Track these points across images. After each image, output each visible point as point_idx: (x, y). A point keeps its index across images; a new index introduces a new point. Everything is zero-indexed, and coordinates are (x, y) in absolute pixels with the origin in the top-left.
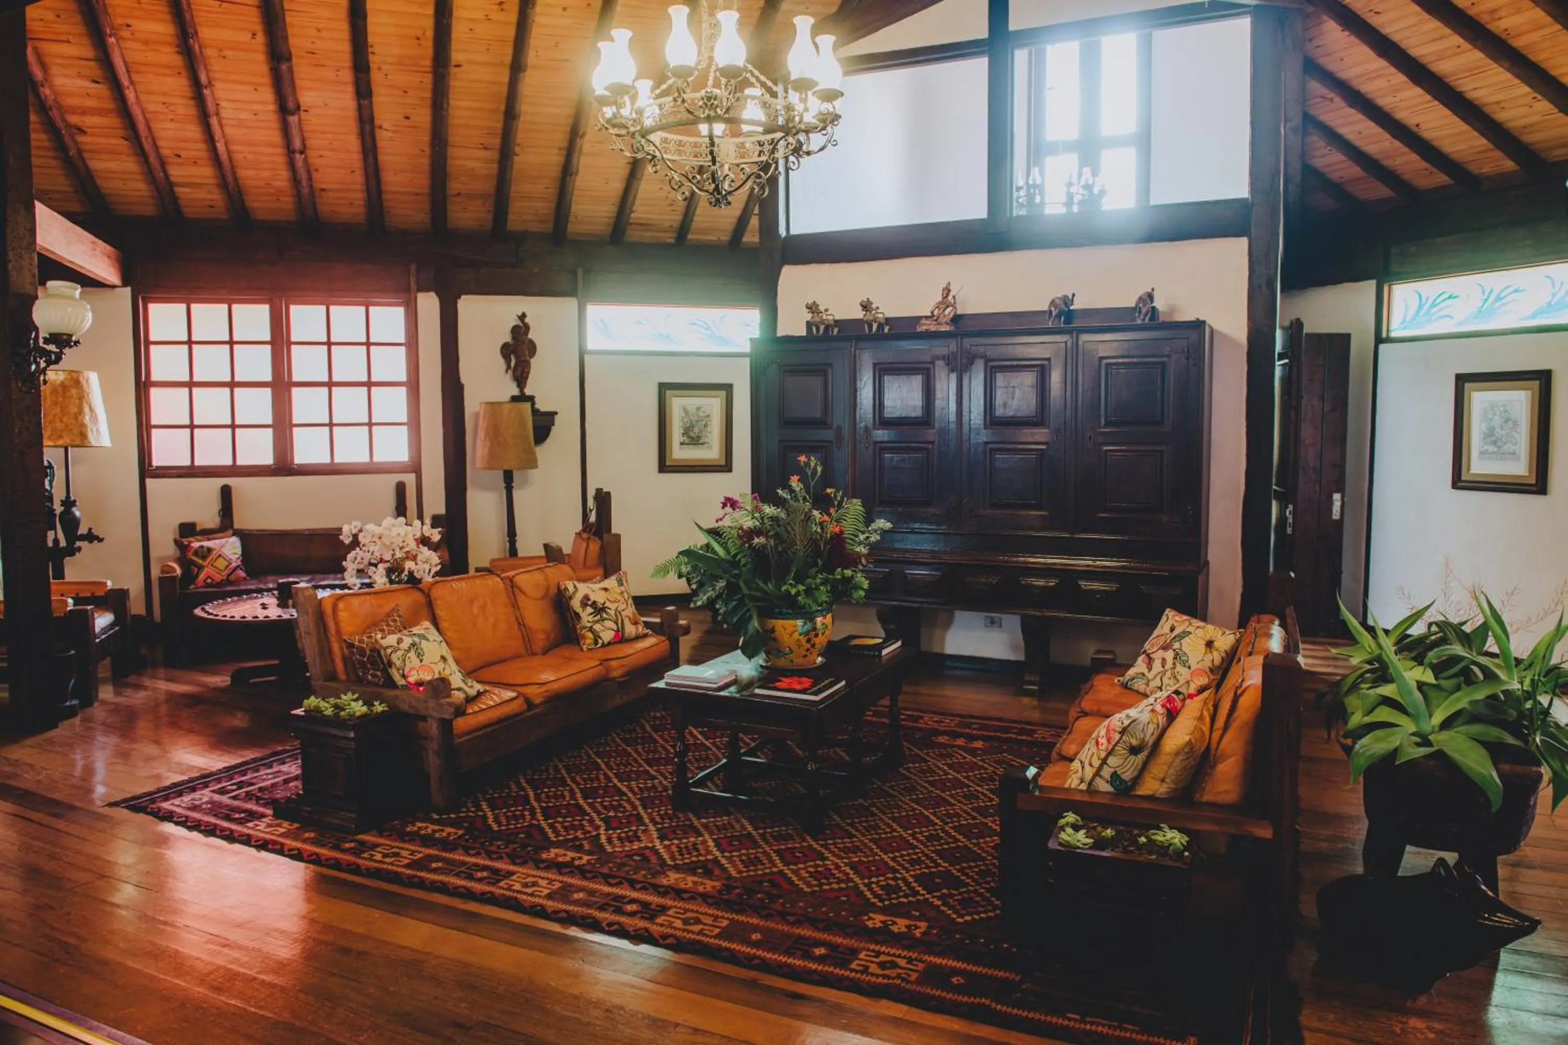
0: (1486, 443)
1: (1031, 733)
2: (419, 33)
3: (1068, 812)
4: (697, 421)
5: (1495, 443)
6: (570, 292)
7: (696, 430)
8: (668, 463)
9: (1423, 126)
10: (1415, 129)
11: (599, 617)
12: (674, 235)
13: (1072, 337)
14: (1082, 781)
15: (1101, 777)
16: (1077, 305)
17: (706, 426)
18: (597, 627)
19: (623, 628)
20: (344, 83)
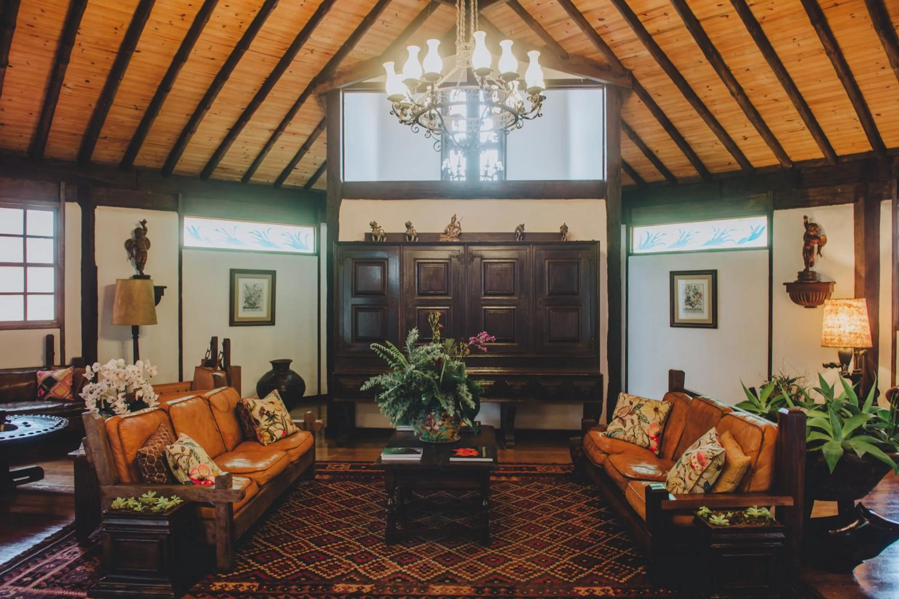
0: (687, 305)
1: (534, 469)
2: (118, 25)
3: (702, 506)
4: (254, 294)
5: (691, 304)
6: (174, 209)
7: (253, 299)
8: (236, 320)
9: (659, 152)
10: (655, 153)
11: (272, 421)
12: (241, 177)
13: (530, 248)
14: (684, 489)
15: (698, 485)
16: (526, 230)
17: (259, 296)
18: (272, 428)
19: (287, 428)
20: (49, 51)
